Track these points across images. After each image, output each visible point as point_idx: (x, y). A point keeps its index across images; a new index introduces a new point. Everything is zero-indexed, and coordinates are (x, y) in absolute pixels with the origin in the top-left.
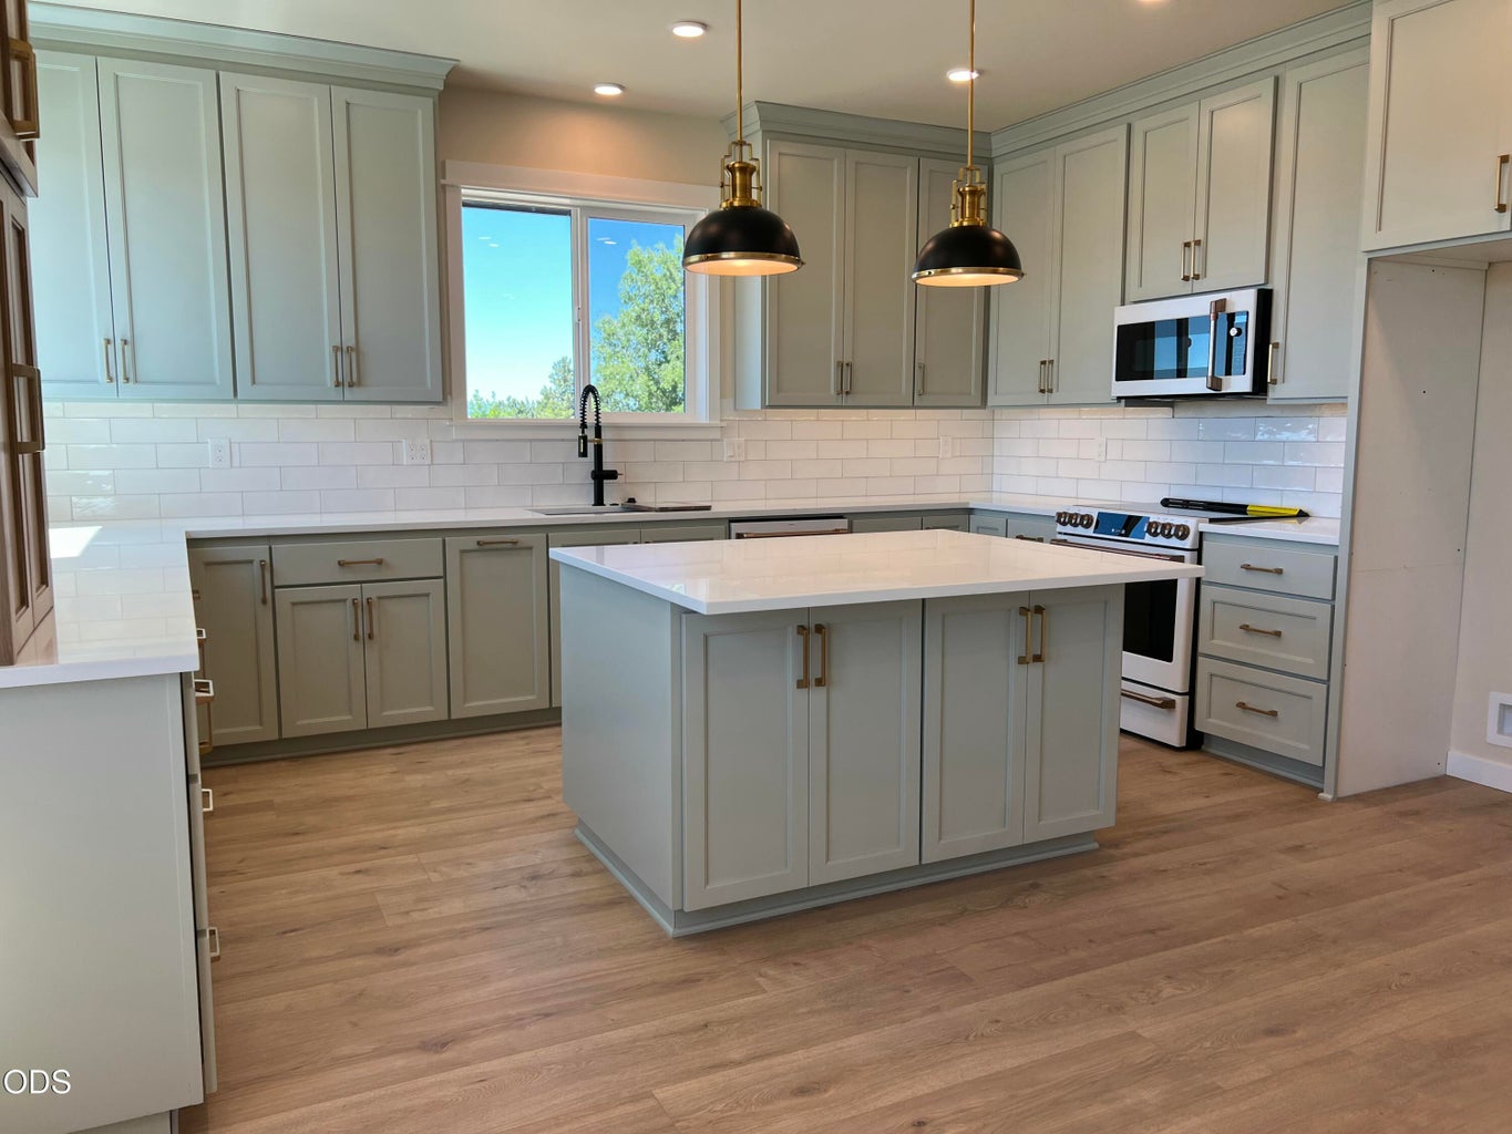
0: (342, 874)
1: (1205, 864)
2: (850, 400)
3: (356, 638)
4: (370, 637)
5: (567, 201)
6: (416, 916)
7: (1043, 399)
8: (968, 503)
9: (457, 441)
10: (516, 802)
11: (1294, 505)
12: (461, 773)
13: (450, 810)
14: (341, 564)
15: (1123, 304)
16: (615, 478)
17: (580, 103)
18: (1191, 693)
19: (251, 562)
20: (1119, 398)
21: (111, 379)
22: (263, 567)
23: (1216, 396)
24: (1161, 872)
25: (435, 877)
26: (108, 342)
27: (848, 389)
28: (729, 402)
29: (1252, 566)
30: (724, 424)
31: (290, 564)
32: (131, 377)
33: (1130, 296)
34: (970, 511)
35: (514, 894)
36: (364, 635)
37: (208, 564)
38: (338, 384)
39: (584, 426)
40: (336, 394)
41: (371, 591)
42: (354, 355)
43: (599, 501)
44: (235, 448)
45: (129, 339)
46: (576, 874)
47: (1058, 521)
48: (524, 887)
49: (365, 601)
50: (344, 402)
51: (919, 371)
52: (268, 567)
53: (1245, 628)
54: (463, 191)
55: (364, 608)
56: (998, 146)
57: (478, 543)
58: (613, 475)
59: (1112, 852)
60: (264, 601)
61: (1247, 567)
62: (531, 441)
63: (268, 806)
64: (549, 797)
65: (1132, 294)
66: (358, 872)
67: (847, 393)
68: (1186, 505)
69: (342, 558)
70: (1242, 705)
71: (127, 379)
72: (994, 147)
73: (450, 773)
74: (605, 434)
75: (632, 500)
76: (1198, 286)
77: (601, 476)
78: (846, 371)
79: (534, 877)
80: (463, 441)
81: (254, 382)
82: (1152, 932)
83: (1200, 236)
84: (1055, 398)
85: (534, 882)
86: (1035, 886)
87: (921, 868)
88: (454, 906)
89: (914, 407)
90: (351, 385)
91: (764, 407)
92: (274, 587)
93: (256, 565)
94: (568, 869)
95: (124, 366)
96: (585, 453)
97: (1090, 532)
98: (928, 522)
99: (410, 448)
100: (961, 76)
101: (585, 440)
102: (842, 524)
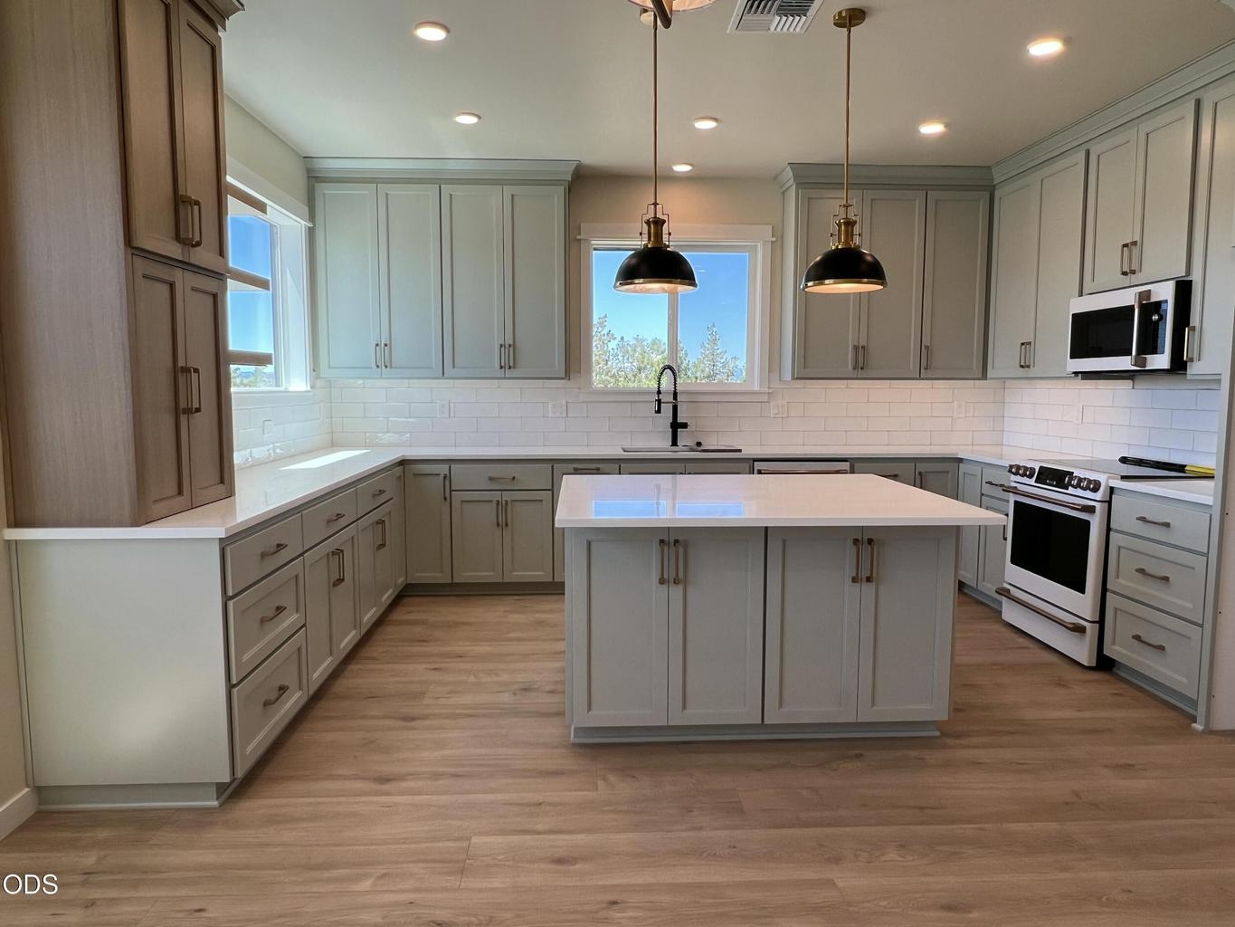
0: (426, 669)
1: (1022, 764)
2: (865, 374)
3: (498, 525)
4: (507, 525)
6: (442, 701)
7: (1023, 373)
8: (957, 454)
9: (584, 402)
12: (543, 616)
13: (519, 639)
14: (491, 479)
15: (1081, 294)
16: (686, 428)
18: (1101, 622)
19: (439, 475)
20: (1076, 373)
21: (378, 366)
22: (445, 477)
23: (1138, 374)
24: (975, 764)
25: (472, 679)
26: (377, 345)
27: (862, 365)
28: (775, 374)
29: (1148, 518)
30: (770, 391)
31: (460, 476)
32: (388, 365)
33: (1085, 290)
34: (960, 460)
35: (504, 698)
36: (503, 525)
37: (415, 475)
38: (501, 367)
40: (500, 373)
41: (507, 496)
42: (512, 349)
43: (674, 443)
44: (452, 405)
45: (388, 342)
46: (550, 692)
47: (1010, 471)
48: (515, 694)
49: (504, 503)
50: (505, 378)
51: (926, 352)
52: (447, 478)
53: (1141, 571)
54: (593, 242)
55: (502, 507)
56: (998, 176)
57: (575, 469)
58: (685, 426)
59: (951, 741)
60: (445, 499)
61: (1143, 519)
62: (631, 402)
63: (424, 622)
65: (1088, 287)
66: (435, 669)
67: (862, 368)
68: (1139, 463)
69: (493, 475)
70: (1137, 638)
71: (386, 367)
72: (995, 176)
73: (537, 615)
75: (699, 444)
76: (1134, 279)
77: (676, 426)
78: (861, 352)
79: (526, 690)
80: (587, 402)
81: (454, 367)
82: (921, 808)
83: (1137, 238)
85: (523, 692)
86: (859, 756)
87: (762, 726)
88: (468, 699)
89: (920, 378)
90: (510, 368)
92: (451, 491)
93: (442, 477)
95: (385, 358)
96: (659, 411)
97: (1032, 481)
98: (921, 467)
99: (554, 407)
100: (932, 129)
101: (659, 402)
102: (847, 466)
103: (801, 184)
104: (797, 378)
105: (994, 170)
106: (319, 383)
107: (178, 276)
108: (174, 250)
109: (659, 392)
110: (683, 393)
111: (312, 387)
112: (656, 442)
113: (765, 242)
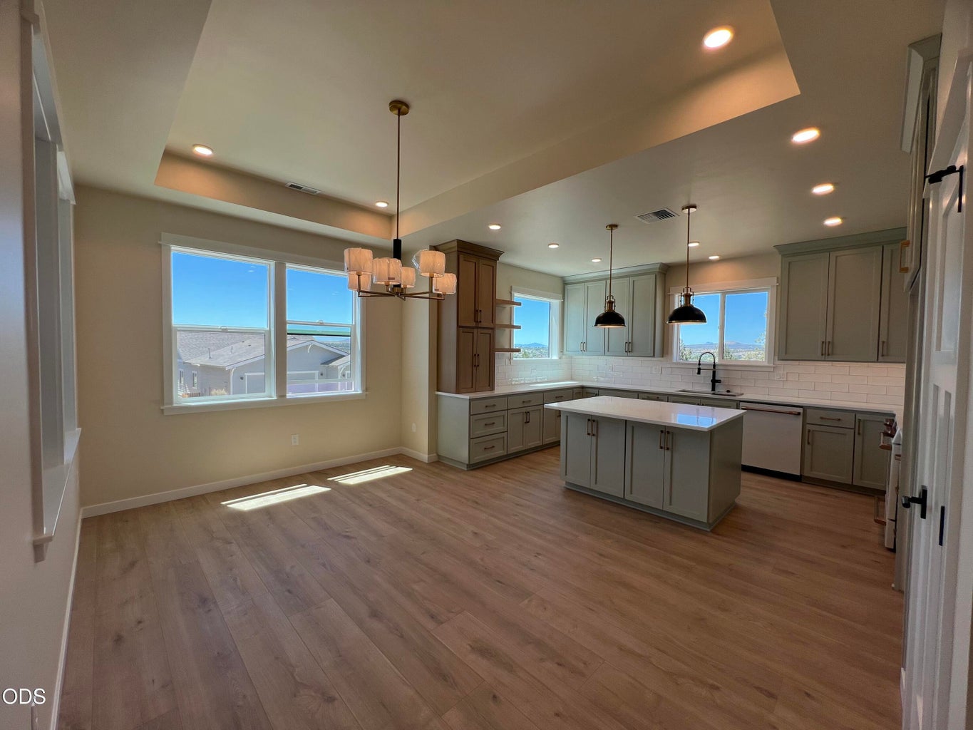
2: (830, 358)
9: (669, 368)
16: (721, 382)
17: (707, 263)
21: (582, 351)
26: (582, 343)
27: (829, 352)
28: (777, 357)
30: (775, 366)
38: (626, 352)
42: (630, 345)
45: (586, 342)
50: (627, 356)
51: (882, 344)
58: (719, 381)
62: (693, 368)
67: (829, 355)
71: (585, 351)
75: (728, 391)
77: (714, 381)
78: (828, 345)
80: (671, 368)
81: (608, 351)
86: (656, 523)
87: (624, 499)
89: (877, 361)
90: (629, 352)
95: (584, 348)
96: (699, 373)
98: (861, 417)
99: (656, 368)
101: (699, 369)
102: (801, 410)
103: (783, 256)
104: (782, 360)
106: (564, 357)
107: (475, 331)
108: (474, 324)
109: (699, 364)
110: (719, 365)
111: (560, 358)
112: (704, 388)
113: (772, 286)
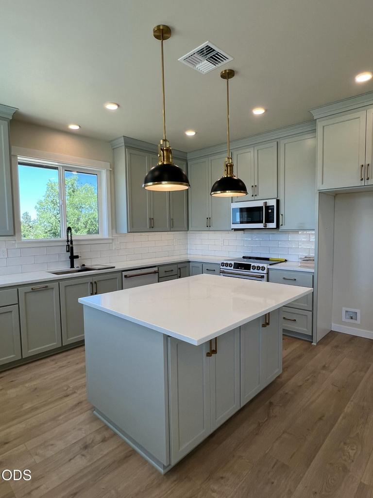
1: (308, 380)
2: (153, 230)
5: (57, 164)
7: (207, 229)
8: (189, 259)
9: (17, 248)
10: (61, 398)
11: (283, 258)
15: (233, 202)
16: (78, 258)
17: (63, 131)
20: (232, 229)
23: (265, 228)
27: (153, 226)
28: (114, 230)
29: (286, 278)
30: (113, 238)
33: (234, 200)
34: (189, 262)
35: (80, 462)
39: (68, 241)
43: (72, 266)
46: (104, 440)
48: (83, 455)
51: (171, 220)
54: (18, 157)
56: (189, 157)
57: (32, 289)
61: (284, 279)
62: (47, 247)
64: (75, 392)
67: (152, 227)
68: (250, 258)
70: (284, 318)
72: (188, 157)
74: (74, 243)
75: (84, 265)
76: (256, 198)
77: (73, 258)
78: (152, 221)
79: (86, 447)
80: (20, 248)
83: (256, 184)
84: (211, 228)
85: (87, 450)
87: (240, 410)
89: (170, 231)
91: (128, 232)
94: (98, 438)
97: (232, 268)
98: (179, 266)
100: (190, 133)
102: (156, 269)
103: (126, 147)
104: (130, 232)
105: (188, 154)
110: (74, 241)
113: (107, 170)
